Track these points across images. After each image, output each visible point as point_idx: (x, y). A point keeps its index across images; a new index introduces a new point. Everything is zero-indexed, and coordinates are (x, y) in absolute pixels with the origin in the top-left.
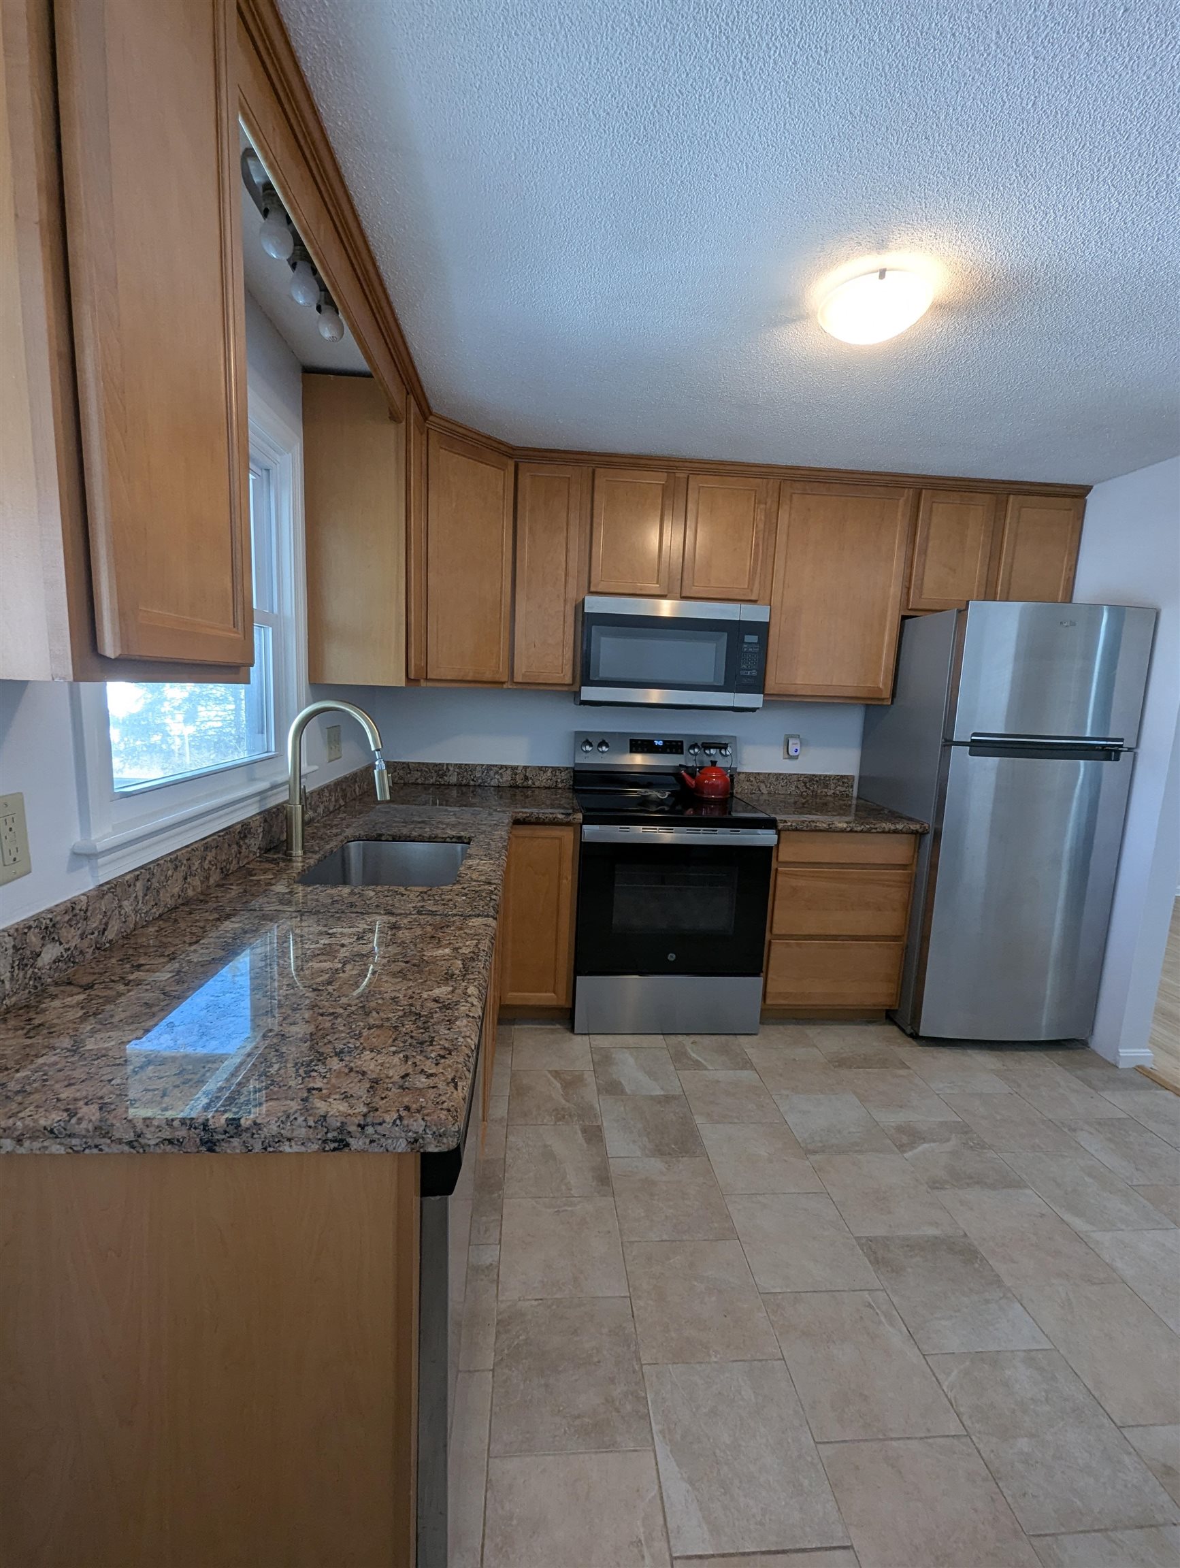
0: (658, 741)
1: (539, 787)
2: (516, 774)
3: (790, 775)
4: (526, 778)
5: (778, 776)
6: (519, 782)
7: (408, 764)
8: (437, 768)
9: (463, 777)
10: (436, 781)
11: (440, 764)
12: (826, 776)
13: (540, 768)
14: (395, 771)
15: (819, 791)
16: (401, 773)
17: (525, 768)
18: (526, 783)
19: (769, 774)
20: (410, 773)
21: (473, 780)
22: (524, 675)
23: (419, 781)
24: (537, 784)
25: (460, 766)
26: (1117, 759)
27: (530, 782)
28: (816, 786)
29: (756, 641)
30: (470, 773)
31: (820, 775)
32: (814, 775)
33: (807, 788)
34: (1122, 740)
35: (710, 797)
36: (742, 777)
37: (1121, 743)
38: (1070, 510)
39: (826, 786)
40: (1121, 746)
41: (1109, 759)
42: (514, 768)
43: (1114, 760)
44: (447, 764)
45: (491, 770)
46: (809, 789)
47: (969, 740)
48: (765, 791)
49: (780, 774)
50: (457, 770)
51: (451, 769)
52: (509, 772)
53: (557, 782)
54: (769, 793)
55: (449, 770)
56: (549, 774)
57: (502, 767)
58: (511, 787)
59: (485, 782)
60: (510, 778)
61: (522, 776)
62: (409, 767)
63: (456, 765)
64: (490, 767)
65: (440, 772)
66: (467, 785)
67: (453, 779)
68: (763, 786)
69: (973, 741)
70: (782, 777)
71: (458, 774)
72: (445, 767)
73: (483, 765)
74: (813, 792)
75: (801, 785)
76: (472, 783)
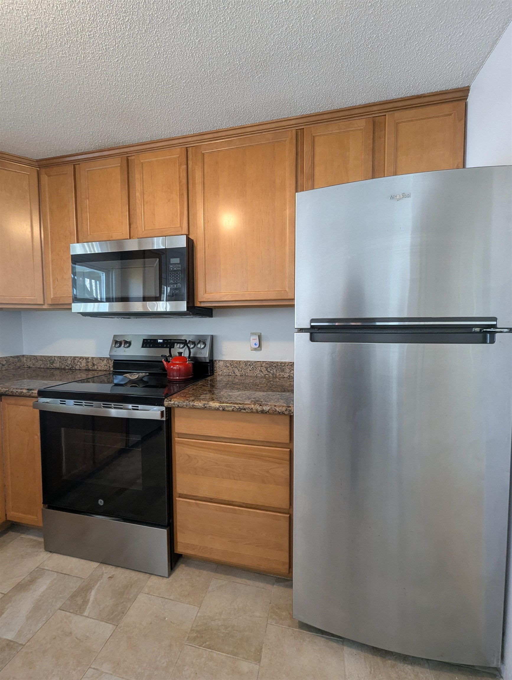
0: (160, 339)
1: (100, 370)
2: (88, 362)
3: (255, 362)
4: (94, 365)
5: (246, 363)
6: (90, 367)
7: (36, 356)
8: (49, 359)
9: (62, 364)
10: (50, 366)
11: (51, 356)
12: (282, 363)
13: (100, 359)
14: (31, 361)
15: (278, 374)
16: (34, 361)
17: (93, 358)
18: (93, 368)
19: (240, 361)
20: (37, 362)
21: (67, 366)
22: (52, 299)
23: (42, 366)
24: (100, 368)
25: (60, 357)
26: (492, 341)
27: (96, 367)
28: (275, 371)
29: (179, 262)
30: (65, 362)
31: (278, 362)
32: (272, 362)
33: (268, 372)
34: (495, 319)
35: (175, 378)
36: (221, 363)
37: (494, 323)
38: (450, 115)
39: (283, 371)
40: (494, 326)
41: (485, 342)
42: (87, 359)
43: (490, 343)
44: (54, 357)
45: (75, 359)
46: (270, 372)
47: (309, 327)
48: (238, 374)
49: (248, 361)
50: (59, 360)
51: (56, 359)
52: (84, 361)
53: (110, 367)
54: (241, 376)
55: (55, 360)
56: (105, 362)
57: (81, 358)
58: (86, 370)
59: (73, 367)
60: (85, 365)
61: (91, 364)
62: (37, 358)
63: (59, 357)
64: (75, 358)
65: (51, 361)
66: (64, 369)
67: (57, 365)
68: (236, 371)
69: (312, 327)
70: (249, 363)
71: (60, 362)
72: (53, 358)
73: (71, 357)
74: (273, 374)
75: (264, 370)
76: (67, 367)
